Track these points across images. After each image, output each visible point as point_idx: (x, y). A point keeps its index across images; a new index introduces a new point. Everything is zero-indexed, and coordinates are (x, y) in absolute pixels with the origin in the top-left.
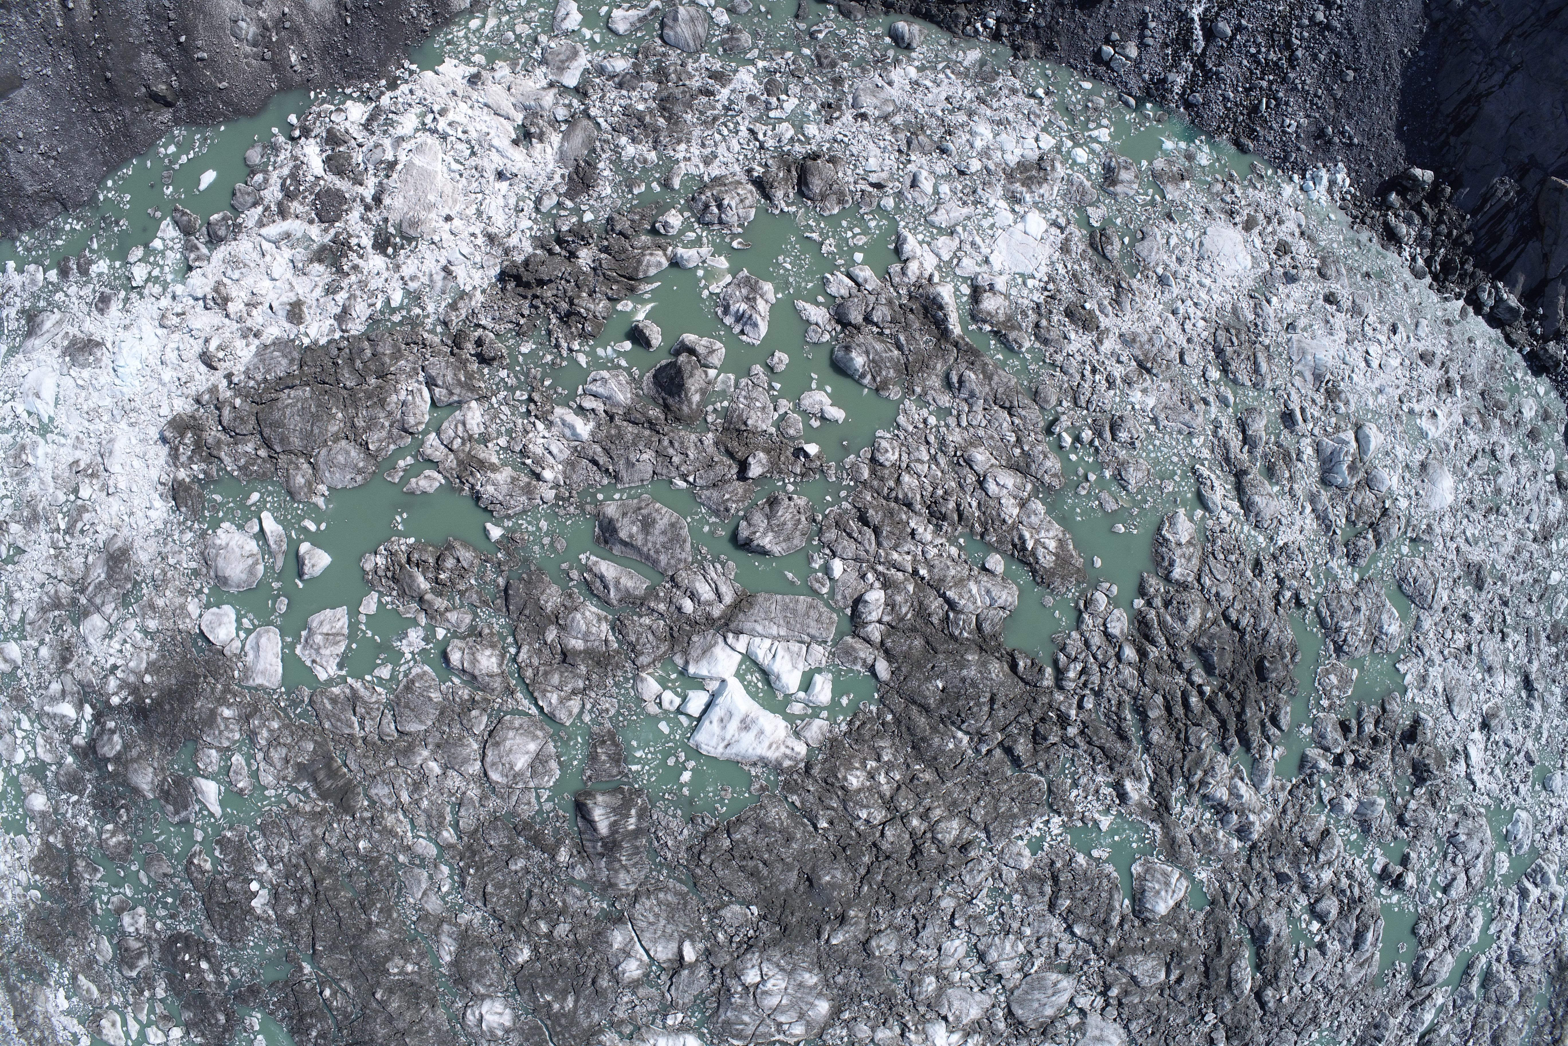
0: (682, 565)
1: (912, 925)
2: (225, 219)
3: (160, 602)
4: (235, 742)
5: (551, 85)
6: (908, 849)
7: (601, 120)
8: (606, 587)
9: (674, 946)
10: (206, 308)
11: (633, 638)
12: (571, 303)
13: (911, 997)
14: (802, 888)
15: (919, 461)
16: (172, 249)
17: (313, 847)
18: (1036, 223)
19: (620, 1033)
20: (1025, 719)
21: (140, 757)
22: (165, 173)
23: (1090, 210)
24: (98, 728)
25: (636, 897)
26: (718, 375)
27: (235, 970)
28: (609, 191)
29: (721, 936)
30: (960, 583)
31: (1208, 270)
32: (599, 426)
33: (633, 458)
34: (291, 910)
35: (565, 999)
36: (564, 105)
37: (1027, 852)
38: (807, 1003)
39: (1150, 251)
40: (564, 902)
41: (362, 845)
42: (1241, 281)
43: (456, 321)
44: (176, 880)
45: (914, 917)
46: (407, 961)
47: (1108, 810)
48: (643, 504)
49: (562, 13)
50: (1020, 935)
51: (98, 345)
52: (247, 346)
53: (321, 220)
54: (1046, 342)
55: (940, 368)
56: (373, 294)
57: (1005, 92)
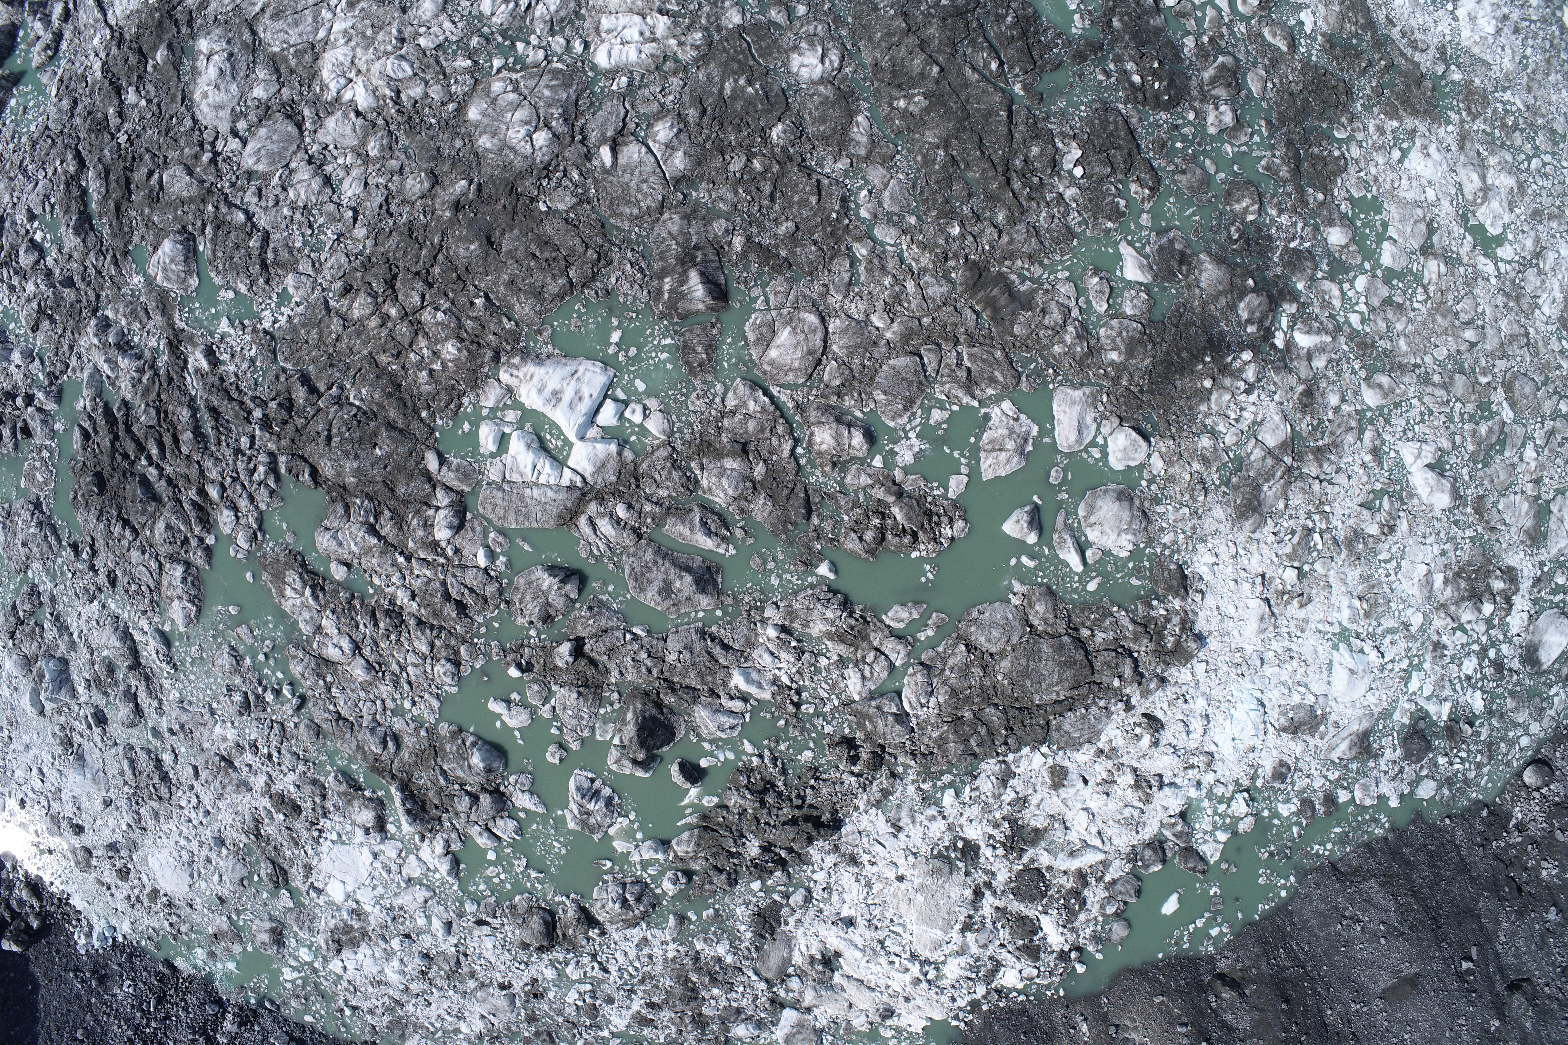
0: (632, 550)
1: (393, 207)
2: (1146, 867)
3: (1196, 466)
4: (1105, 325)
5: (809, 1010)
6: (398, 284)
7: (754, 978)
8: (704, 524)
9: (622, 160)
10: (1160, 776)
11: (675, 474)
12: (763, 803)
13: (390, 133)
14: (498, 234)
15: (416, 666)
16: (1205, 832)
17: (1012, 221)
18: (336, 892)
19: (677, 61)
20: (300, 422)
21: (1216, 298)
22: (1220, 907)
23: (291, 905)
24: (1267, 324)
25: (662, 207)
26: (612, 738)
27: (1101, 77)
28: (738, 912)
29: (575, 175)
30: (367, 551)
31: (183, 853)
32: (724, 684)
33: (686, 655)
34: (1035, 150)
35: (734, 90)
36: (793, 992)
37: (291, 290)
38: (488, 116)
39: (234, 869)
40: (736, 193)
41: (956, 230)
42: (155, 844)
43: (882, 779)
44: (1171, 168)
45: (391, 215)
46: (906, 110)
47: (223, 337)
48: (673, 609)
50: (293, 207)
51: (1284, 730)
52: (1110, 741)
53: (1038, 870)
54: (315, 782)
55: (405, 755)
56: (975, 801)
57: (379, 1012)
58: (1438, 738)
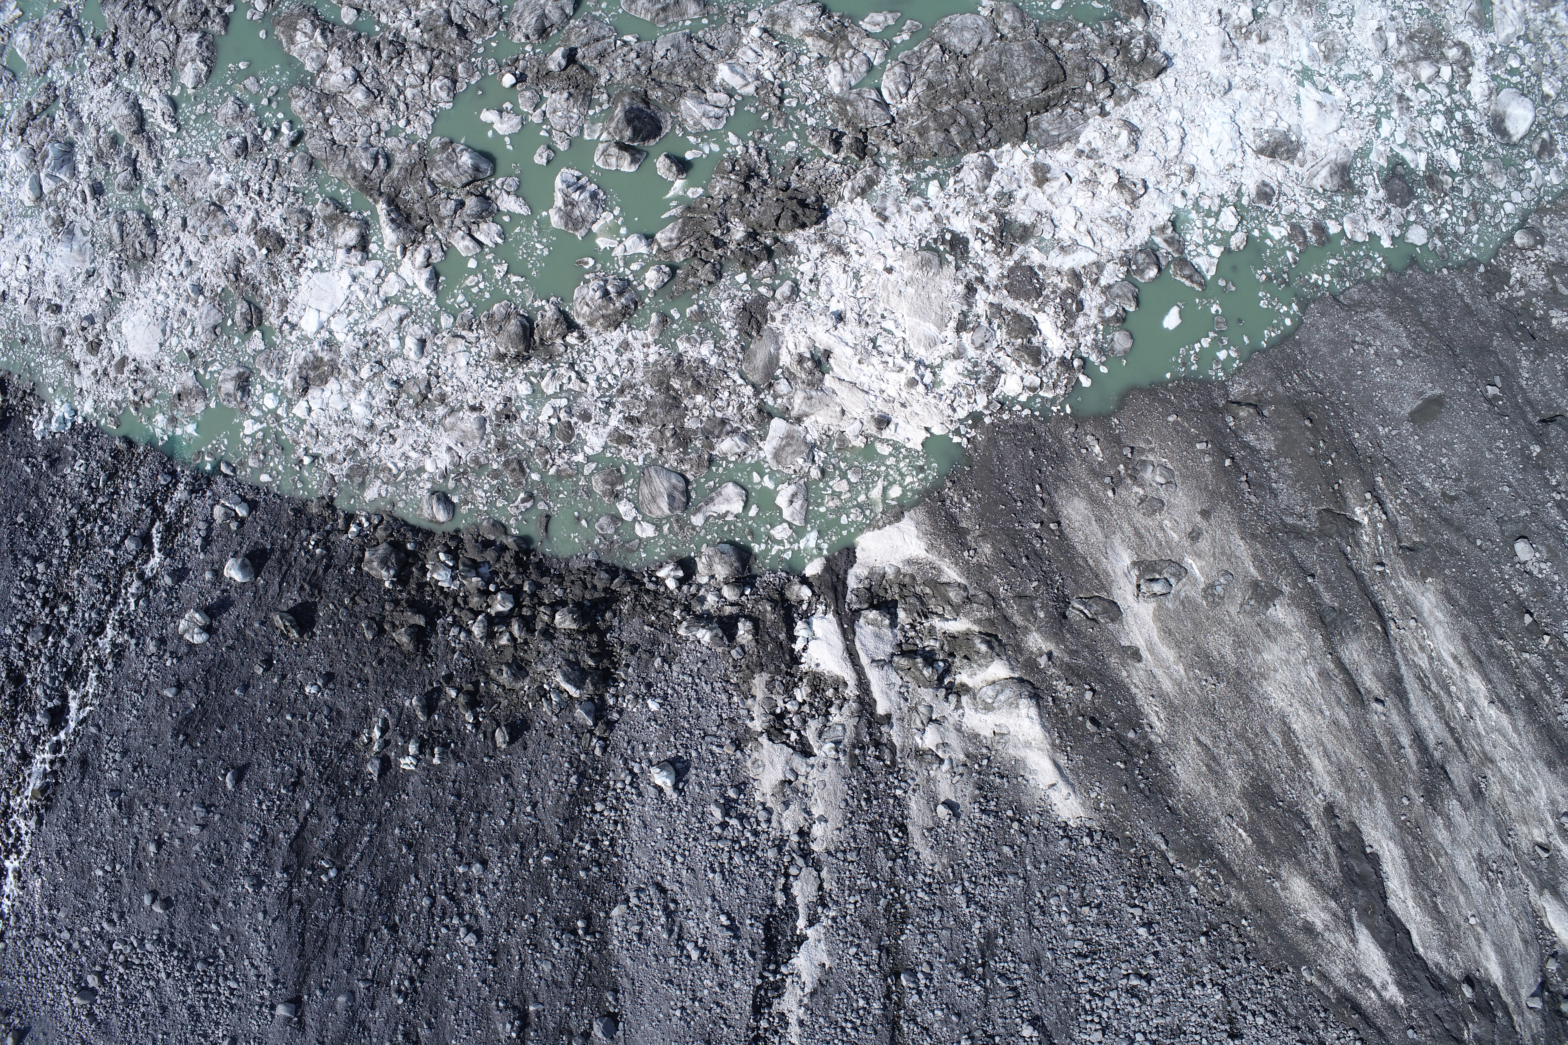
2: (1141, 271)
7: (740, 381)
10: (1144, 182)
12: (747, 188)
15: (413, 87)
16: (1197, 245)
18: (309, 324)
26: (599, 136)
28: (724, 306)
31: (159, 309)
32: (710, 79)
33: (674, 53)
36: (781, 396)
39: (208, 314)
42: (131, 306)
43: (867, 168)
48: (662, 16)
49: (798, 504)
51: (1260, 151)
52: (1089, 143)
53: (1031, 268)
54: (302, 211)
55: (395, 172)
56: (961, 193)
57: (340, 457)
58: (1419, 186)
